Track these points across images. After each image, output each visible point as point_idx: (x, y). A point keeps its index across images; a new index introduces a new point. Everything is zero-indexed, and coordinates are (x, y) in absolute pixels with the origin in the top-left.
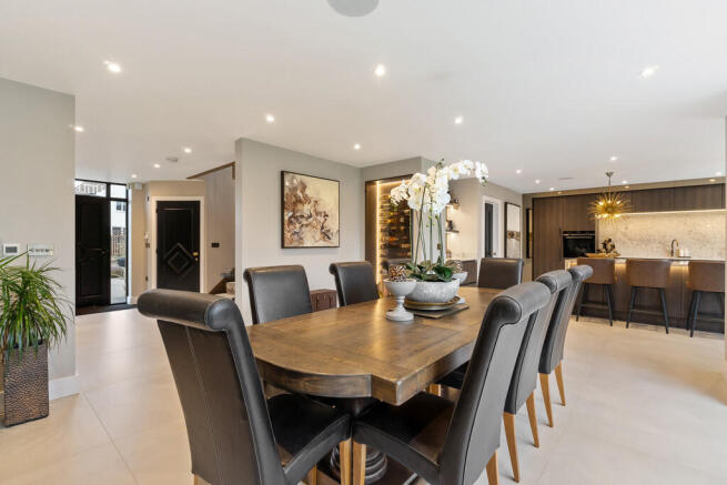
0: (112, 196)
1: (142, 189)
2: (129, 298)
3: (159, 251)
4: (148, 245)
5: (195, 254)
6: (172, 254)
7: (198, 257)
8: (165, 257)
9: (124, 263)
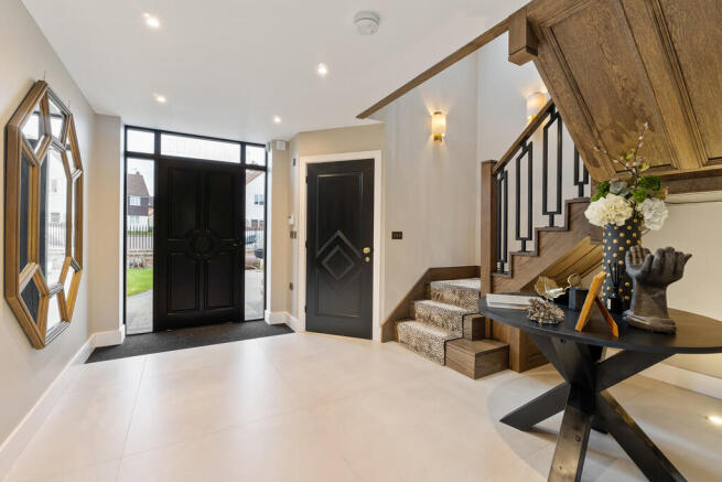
0: (248, 162)
1: (284, 149)
2: (268, 312)
3: (310, 245)
4: (293, 235)
5: (366, 250)
6: (330, 249)
7: (371, 255)
8: (318, 253)
9: (262, 254)
